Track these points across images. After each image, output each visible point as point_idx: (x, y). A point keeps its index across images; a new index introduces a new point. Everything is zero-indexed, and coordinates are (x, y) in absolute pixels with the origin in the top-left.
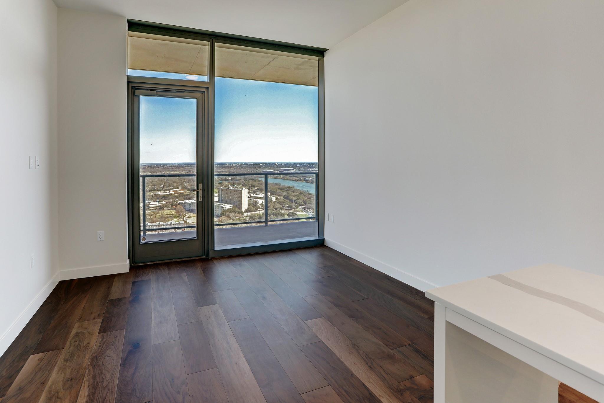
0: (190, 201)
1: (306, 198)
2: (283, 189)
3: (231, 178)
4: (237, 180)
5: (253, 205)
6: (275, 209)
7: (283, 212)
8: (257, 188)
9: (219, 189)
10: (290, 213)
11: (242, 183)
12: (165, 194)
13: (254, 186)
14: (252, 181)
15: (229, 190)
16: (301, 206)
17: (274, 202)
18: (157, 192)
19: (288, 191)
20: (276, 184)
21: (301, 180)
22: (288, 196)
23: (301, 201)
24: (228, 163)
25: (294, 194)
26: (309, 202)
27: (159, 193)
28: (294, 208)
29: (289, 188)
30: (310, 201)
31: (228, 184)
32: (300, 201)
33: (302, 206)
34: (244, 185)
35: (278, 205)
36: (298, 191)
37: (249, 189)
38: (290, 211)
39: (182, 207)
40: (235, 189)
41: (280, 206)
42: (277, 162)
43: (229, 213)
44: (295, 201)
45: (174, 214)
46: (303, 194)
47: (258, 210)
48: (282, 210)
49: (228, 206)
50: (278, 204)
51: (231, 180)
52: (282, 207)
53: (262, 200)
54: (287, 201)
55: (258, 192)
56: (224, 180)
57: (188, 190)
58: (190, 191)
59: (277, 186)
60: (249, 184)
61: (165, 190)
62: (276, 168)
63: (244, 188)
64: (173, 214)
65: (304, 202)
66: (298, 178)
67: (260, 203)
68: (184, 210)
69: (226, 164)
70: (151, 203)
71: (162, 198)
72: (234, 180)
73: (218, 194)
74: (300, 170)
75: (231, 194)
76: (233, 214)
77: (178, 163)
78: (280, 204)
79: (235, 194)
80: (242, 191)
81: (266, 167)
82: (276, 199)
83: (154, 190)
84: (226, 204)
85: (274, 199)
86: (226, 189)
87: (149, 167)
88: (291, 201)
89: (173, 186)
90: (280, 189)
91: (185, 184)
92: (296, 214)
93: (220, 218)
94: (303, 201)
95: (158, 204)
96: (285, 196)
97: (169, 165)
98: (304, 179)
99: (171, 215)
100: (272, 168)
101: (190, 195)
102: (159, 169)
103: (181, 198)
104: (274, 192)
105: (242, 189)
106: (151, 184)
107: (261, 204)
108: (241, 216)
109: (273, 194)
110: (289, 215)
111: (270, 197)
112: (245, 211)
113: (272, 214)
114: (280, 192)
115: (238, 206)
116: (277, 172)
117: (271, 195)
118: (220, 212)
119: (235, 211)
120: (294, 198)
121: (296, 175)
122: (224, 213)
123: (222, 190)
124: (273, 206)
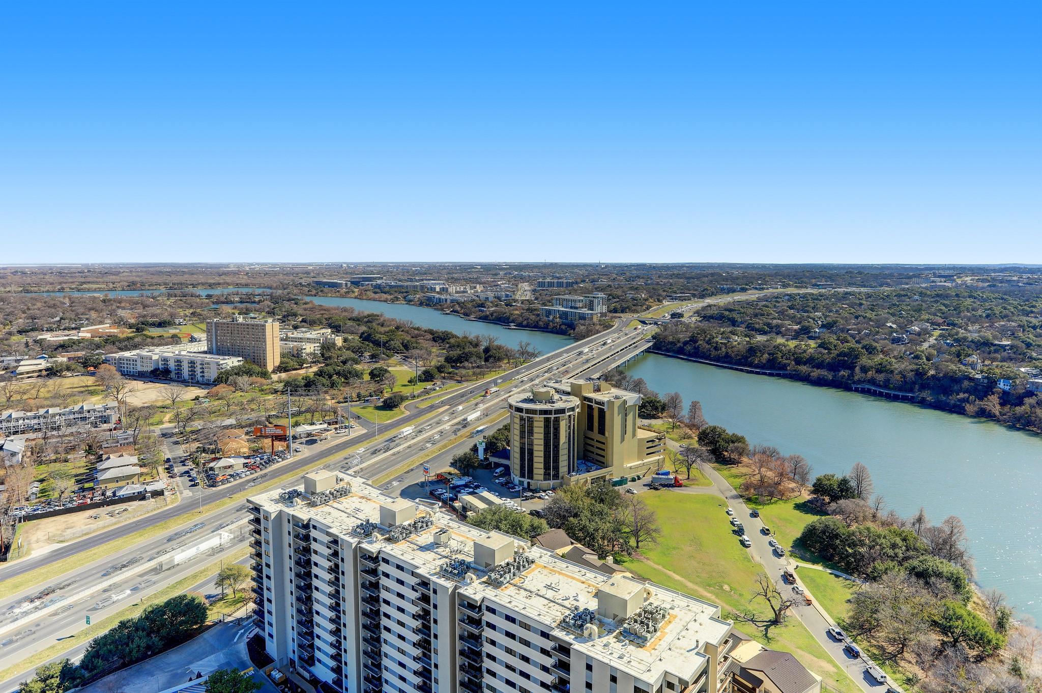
0: (135, 352)
1: (408, 338)
2: (358, 320)
3: (241, 298)
4: (254, 302)
5: (293, 356)
6: (342, 362)
7: (358, 367)
8: (300, 319)
9: (208, 323)
10: (376, 369)
11: (267, 310)
12: (66, 338)
13: (295, 315)
14: (289, 303)
15: (235, 325)
16: (398, 353)
17: (340, 348)
18: (42, 335)
19: (369, 324)
20: (344, 309)
21: (397, 299)
22: (369, 335)
23: (398, 342)
25: (382, 329)
26: (415, 345)
27: (48, 336)
28: (383, 359)
29: (370, 319)
30: (417, 343)
31: (233, 311)
32: (396, 343)
33: (401, 353)
34: (271, 313)
35: (349, 354)
36: (393, 323)
37: (283, 321)
38: (374, 366)
39: (113, 368)
40: (249, 321)
41: (353, 355)
42: (345, 263)
43: (235, 376)
44: (385, 344)
45: (90, 386)
46: (401, 330)
47: (305, 365)
48: (356, 363)
49: (232, 362)
50: (348, 352)
51: (241, 302)
52: (356, 357)
53: (312, 345)
54: (368, 345)
55: (303, 327)
56: (224, 303)
57: (130, 328)
58: (135, 330)
59: (346, 314)
60: (284, 310)
61: (64, 329)
62: (344, 276)
63: (270, 320)
64: (87, 386)
65: (403, 346)
66: (392, 297)
67: (308, 351)
68: (118, 375)
70: (22, 363)
71: (56, 349)
72: (247, 302)
73: (208, 335)
74: (395, 279)
75: (238, 334)
76: (246, 378)
77: (102, 264)
78: (353, 352)
79: (248, 334)
80: (264, 326)
81: (322, 274)
82: (345, 340)
83: (32, 330)
84: (227, 357)
85: (339, 341)
86: (228, 324)
87: (16, 272)
88: (377, 343)
89: (87, 319)
90: (354, 320)
91: (121, 313)
92: (389, 372)
93: (215, 389)
94: (402, 344)
95: (43, 364)
96: (363, 333)
97: (77, 268)
98: (405, 298)
99: (82, 389)
100: (335, 275)
101: (136, 340)
102: (47, 277)
103: (109, 347)
104: (340, 326)
105: (266, 322)
106: (23, 315)
107: (311, 354)
108: (263, 381)
109: (338, 331)
110: (372, 375)
111: (329, 336)
112: (274, 372)
113: (336, 374)
114: (352, 326)
115: (256, 360)
116: (346, 284)
117: (333, 333)
118: (212, 374)
119: (249, 373)
120: (383, 338)
121: (387, 289)
122: (222, 377)
123: (217, 325)
124: (338, 357)
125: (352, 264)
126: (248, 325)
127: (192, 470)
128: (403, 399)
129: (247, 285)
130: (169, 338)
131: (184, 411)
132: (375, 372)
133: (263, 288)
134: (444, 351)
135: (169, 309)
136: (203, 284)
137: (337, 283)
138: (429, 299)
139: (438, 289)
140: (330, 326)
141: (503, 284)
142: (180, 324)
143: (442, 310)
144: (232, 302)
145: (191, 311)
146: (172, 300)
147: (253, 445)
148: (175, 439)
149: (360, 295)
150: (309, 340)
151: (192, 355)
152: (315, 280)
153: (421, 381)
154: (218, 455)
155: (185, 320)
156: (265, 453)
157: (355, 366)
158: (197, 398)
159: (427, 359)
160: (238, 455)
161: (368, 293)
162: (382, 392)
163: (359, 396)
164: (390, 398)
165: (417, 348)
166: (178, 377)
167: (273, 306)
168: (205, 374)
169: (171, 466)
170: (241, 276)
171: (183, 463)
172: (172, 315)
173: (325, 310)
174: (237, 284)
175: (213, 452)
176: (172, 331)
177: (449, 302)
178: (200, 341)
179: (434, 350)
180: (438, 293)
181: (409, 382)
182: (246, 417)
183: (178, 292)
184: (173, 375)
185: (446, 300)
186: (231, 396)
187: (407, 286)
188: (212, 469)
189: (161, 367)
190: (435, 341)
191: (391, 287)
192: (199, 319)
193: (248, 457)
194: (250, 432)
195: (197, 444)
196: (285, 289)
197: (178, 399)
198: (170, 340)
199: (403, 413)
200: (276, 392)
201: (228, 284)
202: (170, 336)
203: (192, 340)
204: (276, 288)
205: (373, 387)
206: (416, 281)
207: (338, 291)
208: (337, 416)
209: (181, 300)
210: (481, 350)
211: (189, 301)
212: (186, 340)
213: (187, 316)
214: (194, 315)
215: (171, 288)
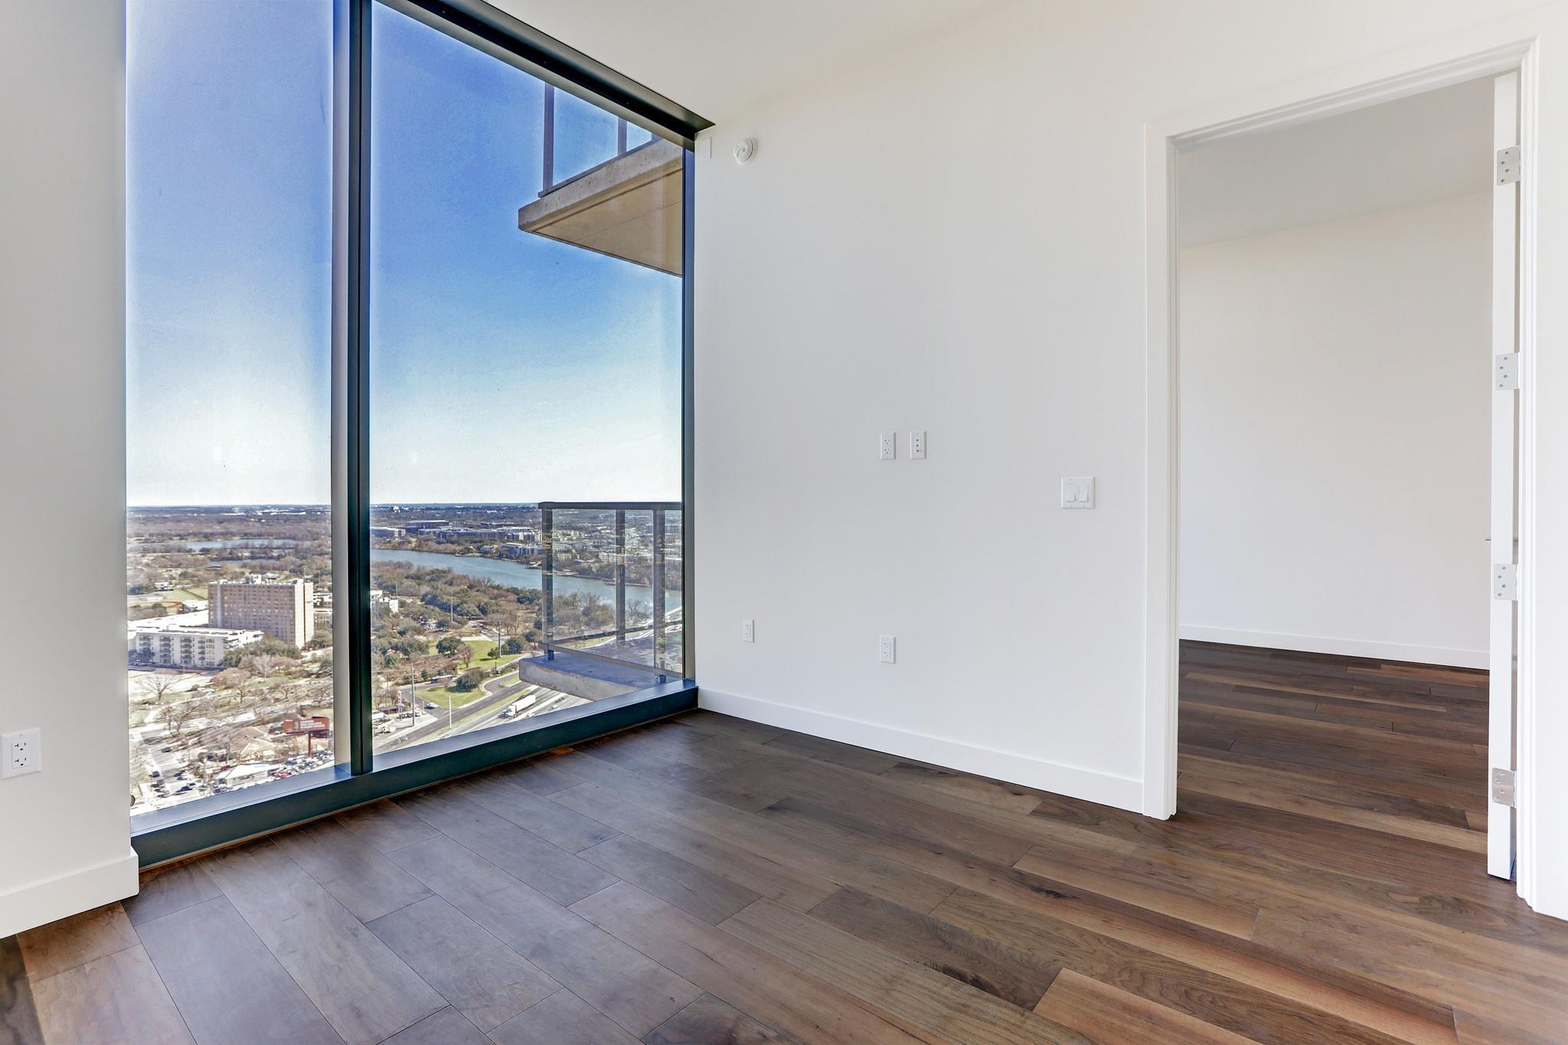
1: (486, 600)
2: (419, 578)
3: (252, 553)
4: (272, 558)
6: (399, 633)
7: (422, 638)
9: (211, 586)
10: (445, 639)
11: (292, 567)
15: (249, 587)
16: (474, 619)
17: (396, 614)
19: (432, 583)
20: (399, 565)
21: (469, 551)
22: (435, 597)
23: (472, 605)
24: (237, 506)
25: (452, 589)
26: (495, 607)
28: (454, 627)
29: (436, 575)
30: (497, 605)
32: (471, 607)
33: (477, 619)
34: (298, 572)
35: (409, 622)
36: (464, 581)
37: (315, 580)
38: (443, 637)
40: (270, 583)
41: (414, 624)
42: (396, 505)
43: (250, 656)
44: (455, 608)
46: (475, 589)
48: (419, 633)
49: (246, 638)
50: (407, 619)
51: (252, 558)
52: (418, 625)
54: (432, 610)
56: (228, 559)
59: (401, 571)
60: (314, 566)
62: (396, 521)
63: (300, 581)
65: (479, 610)
66: (461, 547)
69: (230, 510)
72: (261, 558)
73: (210, 603)
74: (465, 526)
75: (255, 599)
76: (266, 658)
78: (414, 619)
79: (269, 600)
80: (292, 588)
82: (402, 604)
84: (238, 631)
85: (394, 606)
86: (240, 586)
88: (445, 608)
90: (412, 578)
92: (463, 643)
93: (220, 675)
94: (478, 607)
96: (426, 595)
98: (478, 549)
100: (384, 521)
104: (393, 587)
105: (294, 582)
108: (292, 661)
109: (392, 593)
110: (441, 647)
111: (381, 600)
112: (304, 649)
113: (392, 648)
114: (410, 586)
115: (280, 634)
116: (400, 532)
117: (384, 595)
118: (217, 655)
119: (271, 651)
120: (453, 601)
121: (455, 538)
122: (232, 658)
123: (224, 588)
124: (393, 626)
125: (406, 506)
126: (269, 587)
127: (194, 784)
128: (483, 676)
129: (260, 535)
130: (149, 607)
131: (176, 705)
132: (444, 644)
133: (283, 538)
134: (534, 615)
135: (145, 569)
136: (195, 535)
137: (387, 531)
138: (511, 550)
139: (521, 538)
140: (380, 587)
141: (603, 529)
142: (163, 590)
143: (528, 563)
144: (239, 559)
145: (180, 571)
146: (150, 557)
147: (281, 746)
148: (165, 745)
149: (418, 546)
151: (186, 630)
153: (505, 653)
154: (230, 763)
155: (171, 583)
156: (298, 755)
157: (417, 637)
158: (194, 689)
159: (511, 626)
160: (260, 759)
161: (430, 543)
162: (454, 669)
163: (424, 675)
164: (466, 676)
165: (497, 611)
166: (165, 661)
167: (299, 562)
168: (206, 656)
169: (161, 782)
170: (251, 524)
171: (179, 775)
172: (152, 578)
174: (246, 534)
175: (223, 759)
176: (152, 598)
177: (536, 552)
178: (197, 610)
179: (520, 613)
180: (521, 542)
181: (489, 655)
182: (269, 709)
183: (159, 545)
184: (156, 659)
185: (533, 550)
186: (247, 684)
187: (481, 534)
188: (222, 781)
189: (139, 648)
190: (521, 603)
191: (460, 535)
192: (193, 582)
193: (275, 762)
194: (275, 729)
195: (199, 750)
196: (314, 540)
197: (166, 691)
198: (152, 610)
199: (483, 694)
200: (309, 675)
201: (233, 534)
202: (151, 605)
203: (183, 610)
204: (301, 539)
205: (443, 663)
206: (493, 527)
207: (390, 542)
208: (397, 702)
209: (163, 557)
210: (580, 612)
211: (175, 558)
212: (175, 609)
213: (174, 578)
214: (184, 575)
215: (146, 541)
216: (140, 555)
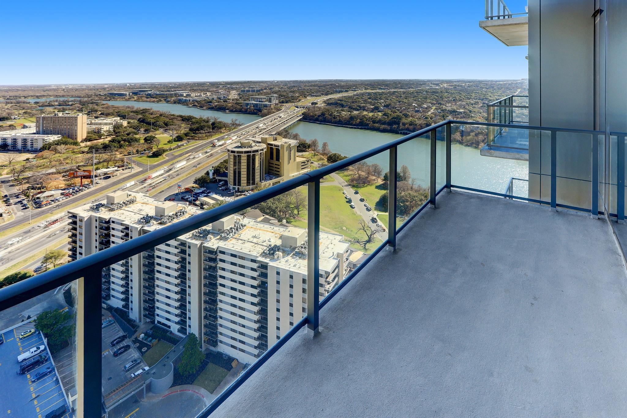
1: (168, 120)
2: (137, 112)
4: (69, 105)
5: (95, 132)
6: (126, 134)
7: (137, 136)
8: (100, 113)
9: (38, 117)
10: (148, 136)
11: (78, 109)
13: (96, 111)
14: (92, 105)
15: (56, 117)
16: (161, 128)
17: (126, 127)
19: (143, 114)
20: (128, 107)
21: (161, 101)
22: (144, 119)
23: (161, 122)
24: (53, 85)
25: (152, 116)
26: (171, 123)
28: (152, 131)
29: (144, 111)
30: (172, 122)
31: (54, 110)
32: (161, 123)
33: (163, 128)
34: (80, 110)
35: (131, 130)
36: (158, 113)
37: (88, 114)
38: (147, 135)
40: (66, 115)
41: (133, 130)
43: (55, 146)
44: (153, 124)
46: (163, 116)
47: (102, 137)
48: (136, 134)
49: (54, 138)
50: (131, 128)
51: (59, 105)
52: (136, 131)
53: (108, 127)
54: (143, 125)
55: (101, 117)
56: (47, 106)
59: (129, 109)
60: (89, 108)
62: (128, 90)
63: (81, 114)
65: (164, 124)
66: (157, 100)
67: (105, 129)
69: (49, 86)
72: (63, 105)
73: (37, 124)
74: (160, 91)
75: (59, 122)
76: (63, 146)
78: (133, 128)
79: (65, 122)
80: (76, 117)
81: (114, 89)
82: (129, 123)
84: (50, 136)
85: (125, 123)
86: (51, 117)
88: (149, 124)
90: (134, 112)
92: (156, 138)
93: (40, 154)
94: (164, 123)
96: (140, 119)
98: (165, 100)
104: (125, 116)
105: (77, 115)
107: (107, 131)
108: (75, 147)
109: (124, 118)
110: (146, 140)
111: (119, 121)
112: (82, 142)
113: (123, 141)
114: (133, 115)
115: (70, 136)
116: (129, 94)
117: (121, 119)
118: (39, 145)
119: (65, 143)
120: (152, 121)
121: (155, 96)
122: (46, 147)
123: (44, 118)
124: (124, 131)
125: (133, 83)
126: (65, 117)
127: (24, 200)
128: (164, 151)
129: (63, 96)
130: (7, 126)
131: (18, 167)
132: (147, 138)
133: (74, 97)
134: (189, 126)
135: (7, 111)
136: (32, 96)
137: (123, 93)
138: (180, 100)
139: (185, 95)
140: (119, 116)
141: (222, 91)
142: (15, 119)
143: (187, 105)
144: (52, 106)
145: (24, 111)
146: (9, 106)
147: (67, 183)
148: (11, 183)
149: (138, 99)
150: (106, 124)
151: (24, 135)
152: (109, 92)
153: (175, 141)
154: (42, 190)
156: (76, 186)
157: (135, 136)
158: (28, 159)
159: (179, 130)
160: (57, 189)
161: (143, 98)
162: (151, 148)
163: (137, 151)
164: (157, 151)
165: (173, 125)
166: (14, 148)
167: (81, 107)
168: (34, 146)
169: (8, 199)
170: (59, 91)
171: (17, 196)
172: (9, 114)
173: (116, 108)
174: (57, 96)
175: (39, 188)
176: (9, 123)
177: (191, 100)
178: (30, 127)
179: (183, 125)
180: (185, 97)
181: (168, 142)
182: (63, 167)
183: (14, 101)
184: (10, 148)
185: (190, 100)
186: (53, 157)
187: (166, 94)
188: (38, 198)
189: (1, 143)
190: (183, 121)
191: (157, 95)
192: (30, 115)
193: (64, 189)
194: (65, 176)
195: (27, 185)
196: (89, 98)
197: (13, 161)
198: (8, 128)
199: (164, 158)
200: (83, 152)
201: (50, 96)
202: (8, 125)
203: (24, 127)
204: (84, 97)
205: (146, 146)
206: (172, 91)
207: (124, 98)
208: (124, 163)
209: (16, 105)
210: (210, 124)
211: (21, 106)
212: (20, 127)
213: (21, 114)
214: (25, 113)
215: (8, 99)
216: (4, 105)
